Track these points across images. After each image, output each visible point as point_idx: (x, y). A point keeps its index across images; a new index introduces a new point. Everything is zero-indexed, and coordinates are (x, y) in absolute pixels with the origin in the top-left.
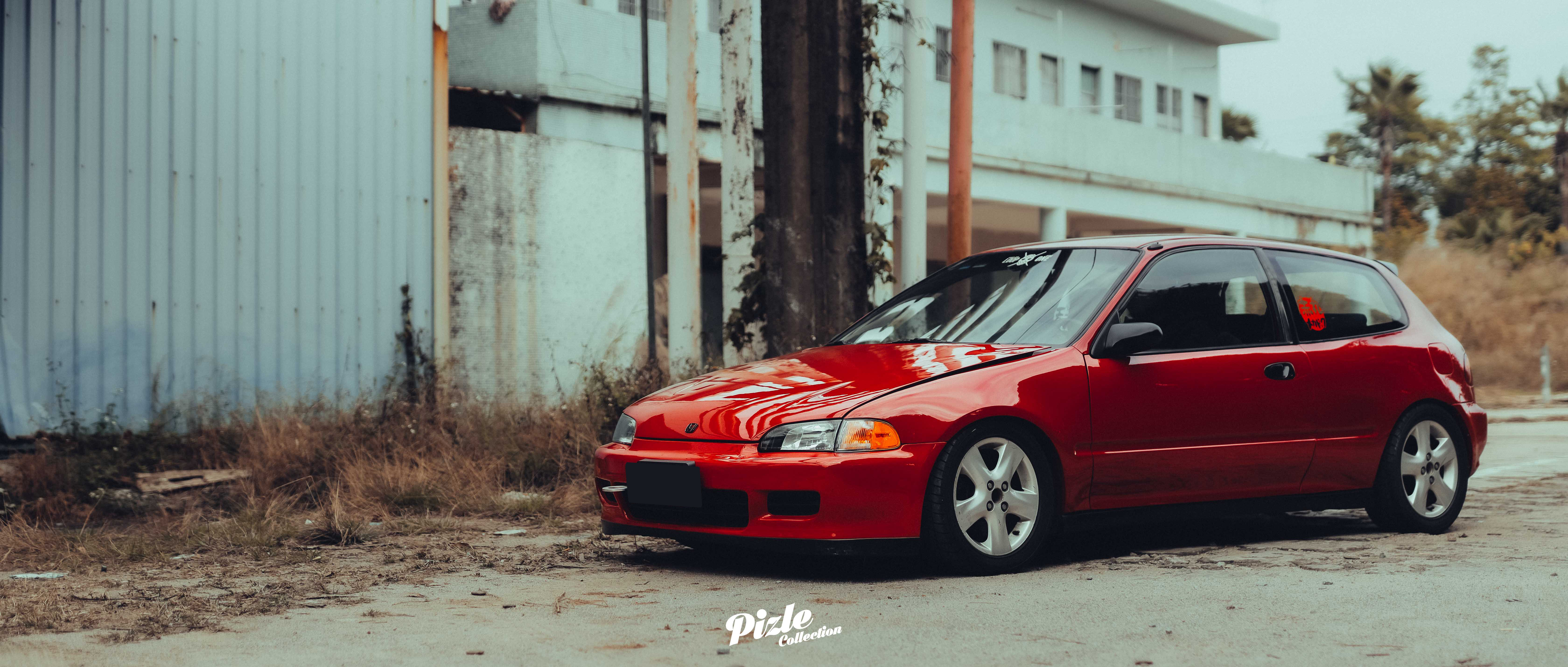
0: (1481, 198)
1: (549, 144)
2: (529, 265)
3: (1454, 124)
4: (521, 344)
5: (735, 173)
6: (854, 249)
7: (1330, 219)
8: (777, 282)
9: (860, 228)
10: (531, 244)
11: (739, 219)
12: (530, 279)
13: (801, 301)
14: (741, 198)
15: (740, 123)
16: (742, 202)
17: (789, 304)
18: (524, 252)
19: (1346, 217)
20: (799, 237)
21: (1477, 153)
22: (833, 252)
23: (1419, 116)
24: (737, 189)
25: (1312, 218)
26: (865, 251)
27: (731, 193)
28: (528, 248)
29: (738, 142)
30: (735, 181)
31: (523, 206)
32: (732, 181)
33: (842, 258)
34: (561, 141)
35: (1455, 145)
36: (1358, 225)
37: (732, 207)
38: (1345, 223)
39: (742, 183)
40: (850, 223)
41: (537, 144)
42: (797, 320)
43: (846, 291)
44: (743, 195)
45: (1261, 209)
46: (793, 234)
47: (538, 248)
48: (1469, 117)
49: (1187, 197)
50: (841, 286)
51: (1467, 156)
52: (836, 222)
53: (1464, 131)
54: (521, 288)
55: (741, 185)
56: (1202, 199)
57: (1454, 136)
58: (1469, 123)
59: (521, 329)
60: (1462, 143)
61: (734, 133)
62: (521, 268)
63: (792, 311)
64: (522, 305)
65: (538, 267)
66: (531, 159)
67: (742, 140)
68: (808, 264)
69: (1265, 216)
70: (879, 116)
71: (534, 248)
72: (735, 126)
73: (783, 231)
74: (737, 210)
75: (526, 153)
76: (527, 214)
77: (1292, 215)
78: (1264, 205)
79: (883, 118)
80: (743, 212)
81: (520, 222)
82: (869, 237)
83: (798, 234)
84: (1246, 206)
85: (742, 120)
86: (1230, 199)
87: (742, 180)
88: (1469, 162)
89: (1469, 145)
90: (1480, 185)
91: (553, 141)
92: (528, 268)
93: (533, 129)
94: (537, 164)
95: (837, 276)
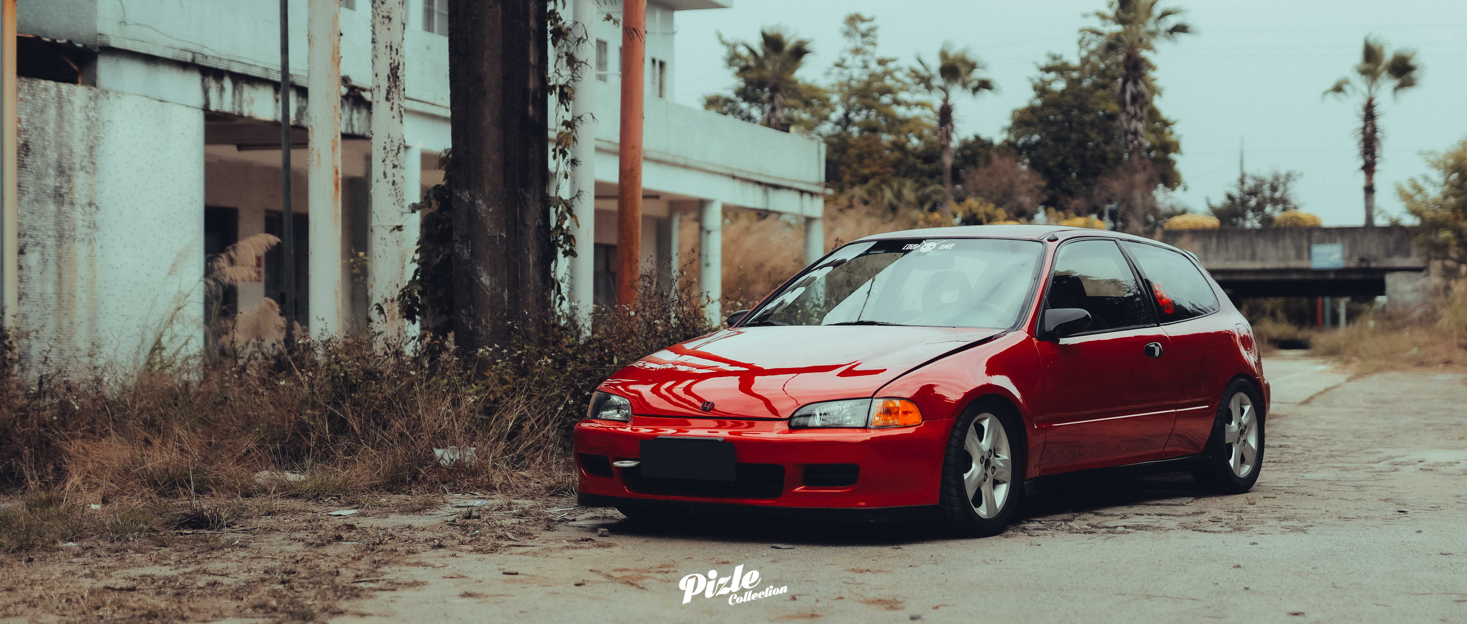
0: (855, 166)
1: (108, 98)
2: (89, 227)
3: (825, 91)
4: (81, 312)
5: (388, 141)
6: (541, 223)
7: (789, 188)
8: (466, 254)
9: (546, 202)
10: (90, 204)
11: (393, 188)
12: (90, 241)
13: (492, 275)
14: (395, 166)
15: (393, 90)
16: (395, 171)
17: (479, 278)
18: (85, 213)
19: (804, 187)
20: (490, 210)
21: (846, 121)
22: (525, 225)
23: (795, 82)
24: (391, 157)
25: (777, 187)
26: (549, 225)
27: (384, 161)
28: (87, 209)
29: (392, 108)
30: (388, 149)
31: (83, 164)
32: (385, 149)
33: (532, 232)
34: (119, 94)
35: (826, 111)
36: (812, 194)
37: (385, 174)
38: (802, 192)
39: (396, 151)
40: (538, 197)
41: (97, 97)
42: (488, 294)
43: (535, 265)
44: (396, 163)
45: (734, 177)
46: (484, 207)
47: (98, 208)
48: (841, 85)
49: (674, 165)
50: (532, 259)
51: (837, 123)
52: (528, 195)
53: (835, 98)
54: (81, 250)
55: (394, 153)
56: (685, 167)
57: (825, 103)
58: (841, 91)
59: (81, 295)
60: (833, 110)
61: (387, 99)
62: (81, 231)
63: (483, 284)
64: (82, 270)
65: (98, 230)
66: (91, 114)
67: (396, 107)
68: (501, 237)
69: (737, 184)
70: (566, 90)
71: (94, 209)
72: (388, 93)
73: (472, 204)
74: (390, 179)
75: (87, 107)
76: (87, 172)
77: (759, 183)
78: (737, 174)
79: (570, 92)
80: (397, 181)
81: (80, 180)
82: (552, 210)
83: (489, 207)
84: (721, 174)
85: (396, 86)
86: (710, 168)
87: (396, 148)
88: (838, 128)
89: (839, 113)
90: (853, 152)
91: (111, 95)
92: (88, 231)
93: (92, 82)
94: (97, 119)
95: (529, 250)
